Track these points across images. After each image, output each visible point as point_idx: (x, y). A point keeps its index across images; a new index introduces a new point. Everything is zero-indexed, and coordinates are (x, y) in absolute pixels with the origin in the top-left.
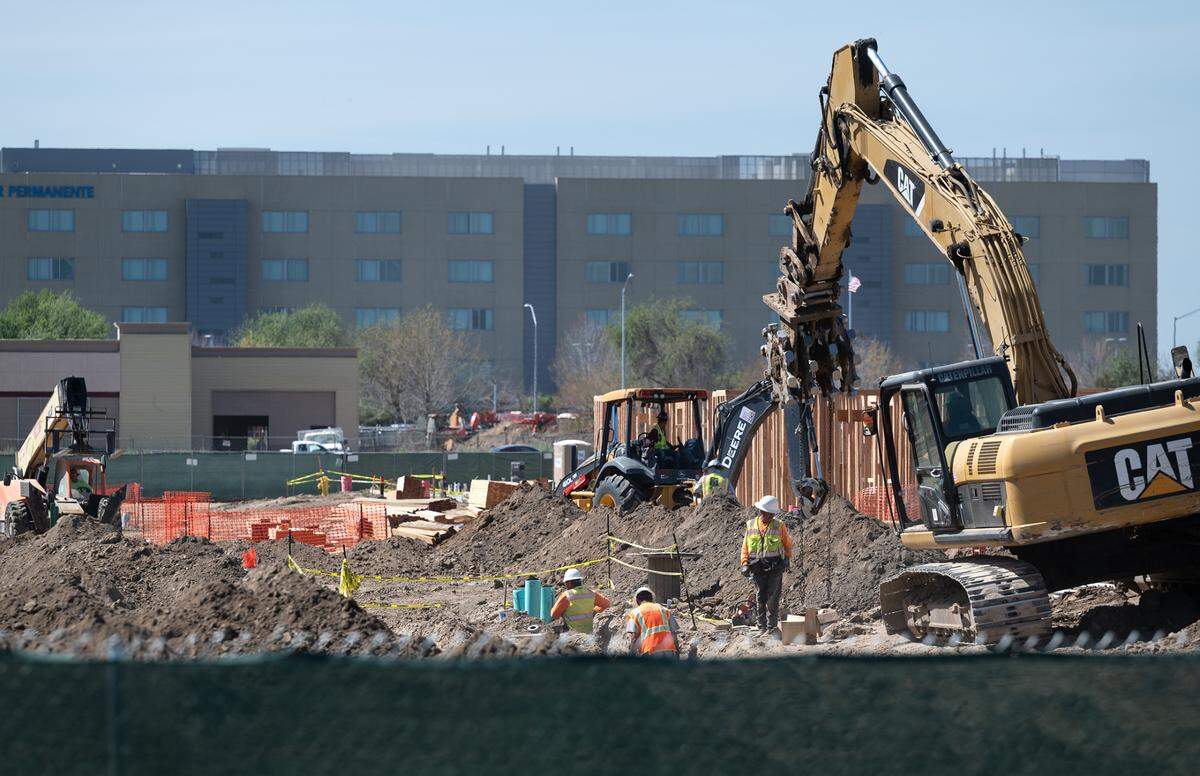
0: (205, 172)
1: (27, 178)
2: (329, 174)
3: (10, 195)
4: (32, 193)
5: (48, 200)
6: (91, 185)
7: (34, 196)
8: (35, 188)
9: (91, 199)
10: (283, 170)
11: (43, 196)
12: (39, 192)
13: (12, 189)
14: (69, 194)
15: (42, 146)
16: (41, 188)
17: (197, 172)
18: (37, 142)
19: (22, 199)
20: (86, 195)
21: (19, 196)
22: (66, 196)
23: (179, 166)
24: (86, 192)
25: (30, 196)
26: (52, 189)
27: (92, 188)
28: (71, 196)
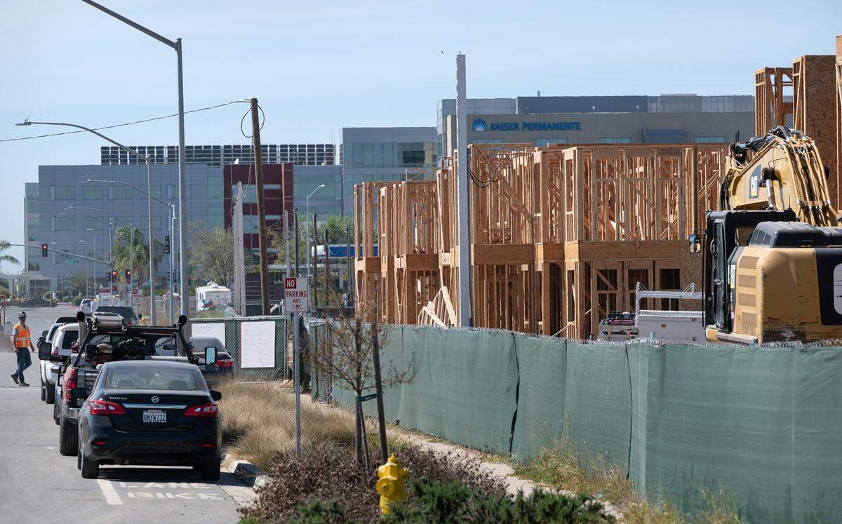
0: (654, 111)
1: (534, 117)
2: (738, 111)
3: (523, 130)
4: (538, 128)
5: (550, 132)
6: (579, 121)
7: (540, 130)
8: (540, 124)
9: (578, 131)
10: (706, 108)
11: (546, 129)
12: (542, 127)
13: (525, 125)
14: (563, 128)
15: (542, 95)
16: (544, 124)
17: (649, 111)
18: (539, 92)
19: (531, 132)
20: (575, 128)
21: (530, 130)
22: (561, 129)
23: (638, 107)
24: (575, 125)
25: (537, 130)
26: (552, 124)
27: (579, 123)
28: (565, 129)
